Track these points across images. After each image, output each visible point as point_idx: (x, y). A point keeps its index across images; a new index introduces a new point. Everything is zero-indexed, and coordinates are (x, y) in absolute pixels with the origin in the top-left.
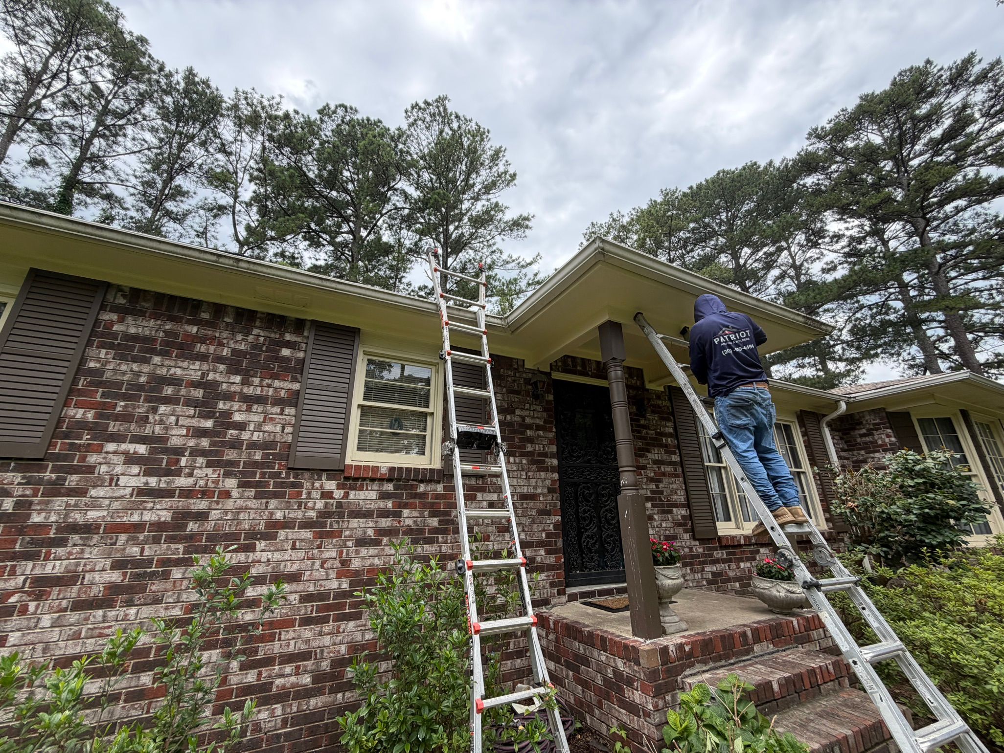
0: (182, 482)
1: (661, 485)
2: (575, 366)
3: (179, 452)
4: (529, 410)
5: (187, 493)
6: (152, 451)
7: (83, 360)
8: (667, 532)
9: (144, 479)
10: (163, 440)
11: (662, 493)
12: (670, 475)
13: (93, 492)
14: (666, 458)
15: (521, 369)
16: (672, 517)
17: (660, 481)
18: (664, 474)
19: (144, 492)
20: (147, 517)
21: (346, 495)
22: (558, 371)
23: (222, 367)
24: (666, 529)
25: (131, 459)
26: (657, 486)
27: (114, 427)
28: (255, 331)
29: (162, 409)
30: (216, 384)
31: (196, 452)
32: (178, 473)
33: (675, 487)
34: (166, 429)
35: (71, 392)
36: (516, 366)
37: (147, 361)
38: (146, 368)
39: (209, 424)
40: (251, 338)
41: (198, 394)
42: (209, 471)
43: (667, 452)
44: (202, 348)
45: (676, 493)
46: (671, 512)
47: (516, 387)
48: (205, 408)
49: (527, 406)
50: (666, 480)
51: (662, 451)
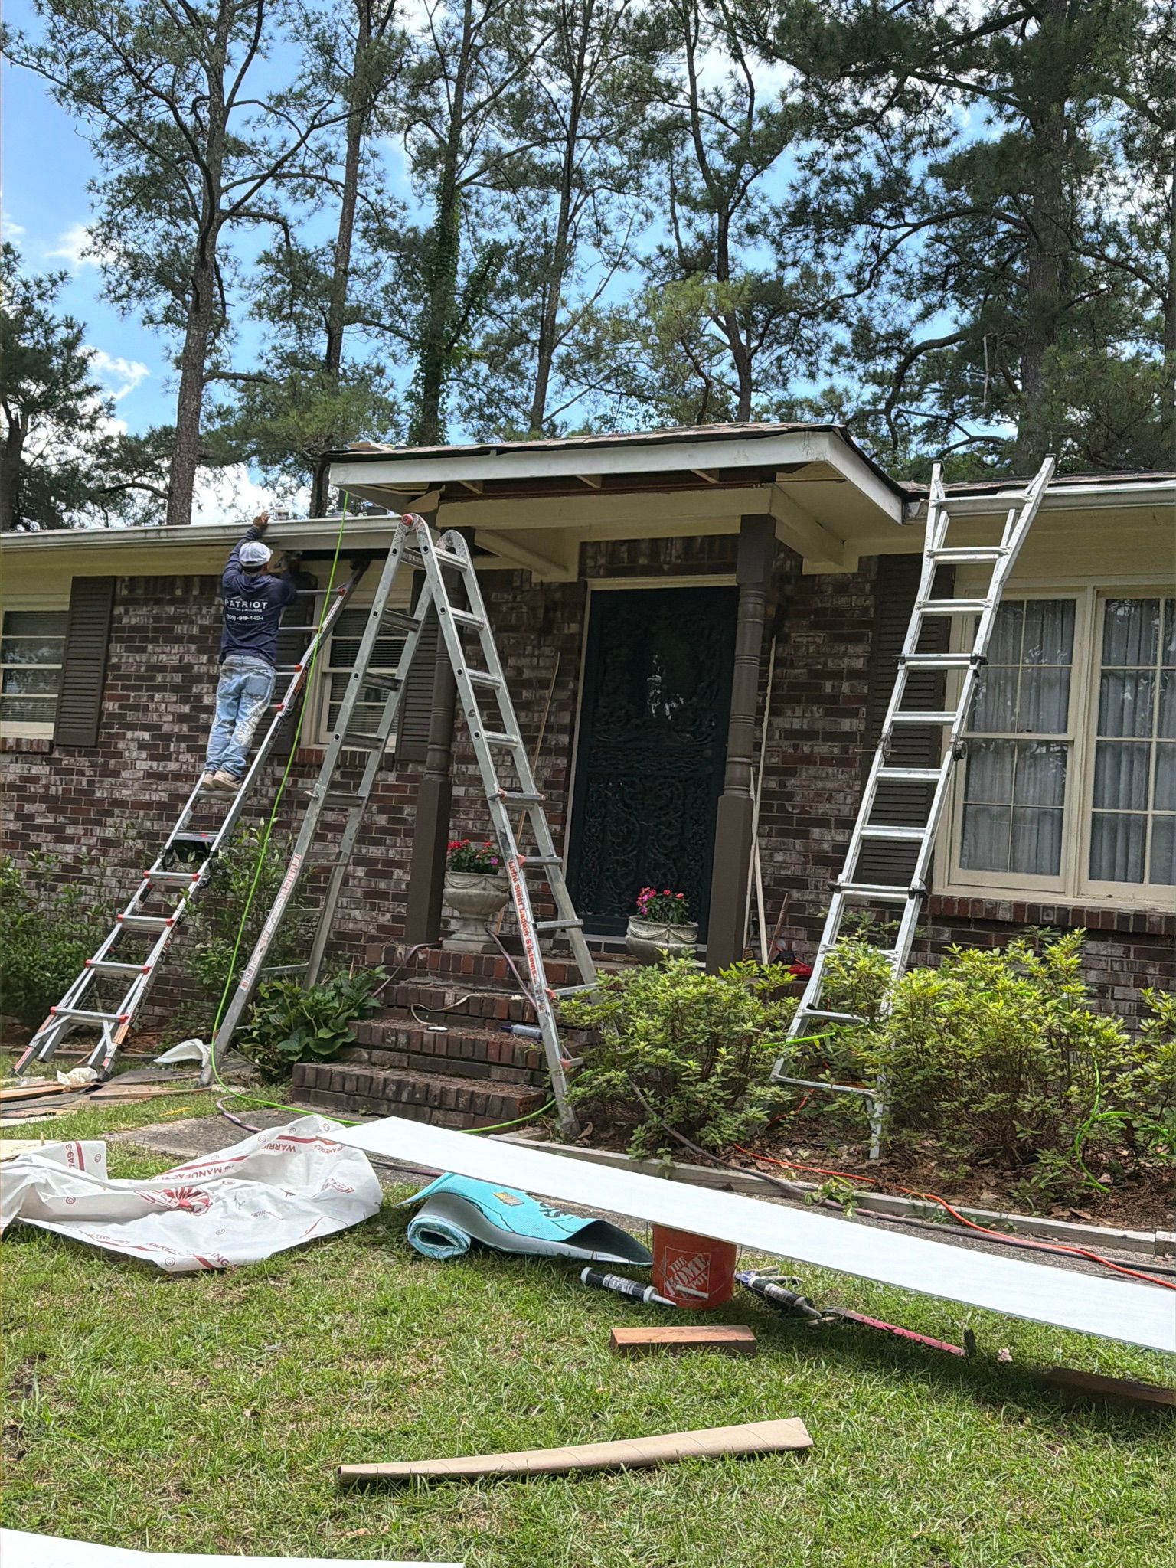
0: (172, 766)
1: (791, 783)
2: (633, 558)
3: (168, 737)
4: (532, 656)
5: (176, 777)
6: (153, 737)
7: (108, 658)
8: (783, 872)
9: (149, 763)
10: (159, 727)
11: (790, 796)
12: (826, 761)
13: (124, 774)
14: (823, 725)
15: (526, 587)
16: (806, 846)
17: (792, 773)
18: (808, 760)
19: (151, 775)
20: (155, 797)
21: (295, 783)
22: (598, 576)
23: (193, 647)
24: (783, 865)
25: (142, 746)
26: (782, 784)
27: (131, 716)
28: (218, 600)
29: (157, 697)
30: (190, 667)
31: (181, 738)
32: (168, 758)
33: (830, 785)
34: (160, 716)
35: (104, 687)
36: (518, 584)
37: (143, 650)
38: (144, 658)
39: (186, 709)
40: (213, 610)
41: (178, 679)
42: (189, 756)
43: (828, 713)
44: (179, 629)
45: (830, 798)
46: (804, 835)
47: (514, 621)
48: (183, 691)
49: (529, 648)
50: (806, 773)
51: (817, 711)
